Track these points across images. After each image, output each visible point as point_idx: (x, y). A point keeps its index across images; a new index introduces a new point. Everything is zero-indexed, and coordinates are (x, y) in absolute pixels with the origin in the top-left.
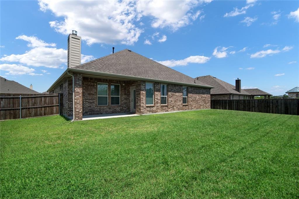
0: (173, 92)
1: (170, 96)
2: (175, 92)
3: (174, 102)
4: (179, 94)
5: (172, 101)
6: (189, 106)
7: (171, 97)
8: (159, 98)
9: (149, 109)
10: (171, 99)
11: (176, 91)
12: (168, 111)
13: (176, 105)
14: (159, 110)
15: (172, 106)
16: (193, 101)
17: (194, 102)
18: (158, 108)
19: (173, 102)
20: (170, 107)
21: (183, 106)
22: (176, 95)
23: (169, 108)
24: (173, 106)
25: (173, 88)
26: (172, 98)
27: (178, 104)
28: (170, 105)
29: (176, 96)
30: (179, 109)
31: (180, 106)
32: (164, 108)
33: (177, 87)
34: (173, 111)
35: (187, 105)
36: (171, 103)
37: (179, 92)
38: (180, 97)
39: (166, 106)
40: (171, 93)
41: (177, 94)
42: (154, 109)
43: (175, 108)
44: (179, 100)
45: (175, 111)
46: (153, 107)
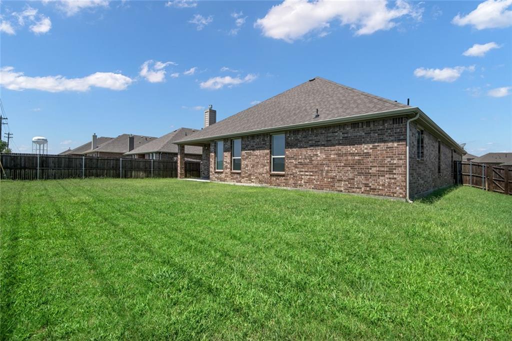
0: (249, 150)
1: (244, 157)
2: (254, 150)
3: (252, 167)
4: (261, 151)
5: (247, 166)
6: (288, 178)
7: (247, 158)
8: (229, 161)
9: (217, 175)
10: (246, 163)
11: (255, 146)
12: (240, 182)
13: (256, 173)
14: (228, 179)
15: (247, 174)
16: (299, 166)
17: (303, 170)
18: (227, 175)
19: (249, 168)
20: (244, 175)
21: (272, 175)
22: (256, 155)
23: (243, 178)
24: (250, 175)
25: (250, 142)
26: (247, 160)
27: (259, 171)
28: (243, 173)
29: (255, 157)
30: (260, 182)
31: (263, 177)
32: (235, 176)
33: (257, 139)
34: (250, 183)
35: (283, 176)
36: (246, 168)
37: (261, 147)
38: (264, 157)
39: (238, 173)
40: (246, 152)
41: (257, 152)
42: (223, 176)
43: (252, 177)
44: (260, 163)
45: (252, 184)
46: (222, 173)
